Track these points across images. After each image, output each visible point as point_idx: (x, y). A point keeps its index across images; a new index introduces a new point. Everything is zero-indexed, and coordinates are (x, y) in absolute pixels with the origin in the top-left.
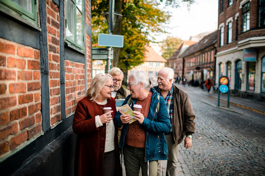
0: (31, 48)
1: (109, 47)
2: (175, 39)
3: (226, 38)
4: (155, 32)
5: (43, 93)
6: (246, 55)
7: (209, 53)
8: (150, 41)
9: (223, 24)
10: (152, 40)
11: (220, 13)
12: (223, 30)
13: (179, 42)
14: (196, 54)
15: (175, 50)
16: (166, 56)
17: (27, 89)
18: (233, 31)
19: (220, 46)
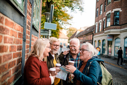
0: (20, 26)
1: (49, 29)
2: (74, 28)
3: (98, 29)
4: (66, 24)
5: (23, 52)
6: (108, 38)
7: (90, 36)
8: (63, 28)
9: (97, 23)
10: (64, 28)
11: (96, 17)
12: (97, 25)
13: (75, 29)
14: (84, 36)
15: (73, 34)
16: (69, 36)
17: (17, 49)
18: (102, 26)
19: (95, 33)
